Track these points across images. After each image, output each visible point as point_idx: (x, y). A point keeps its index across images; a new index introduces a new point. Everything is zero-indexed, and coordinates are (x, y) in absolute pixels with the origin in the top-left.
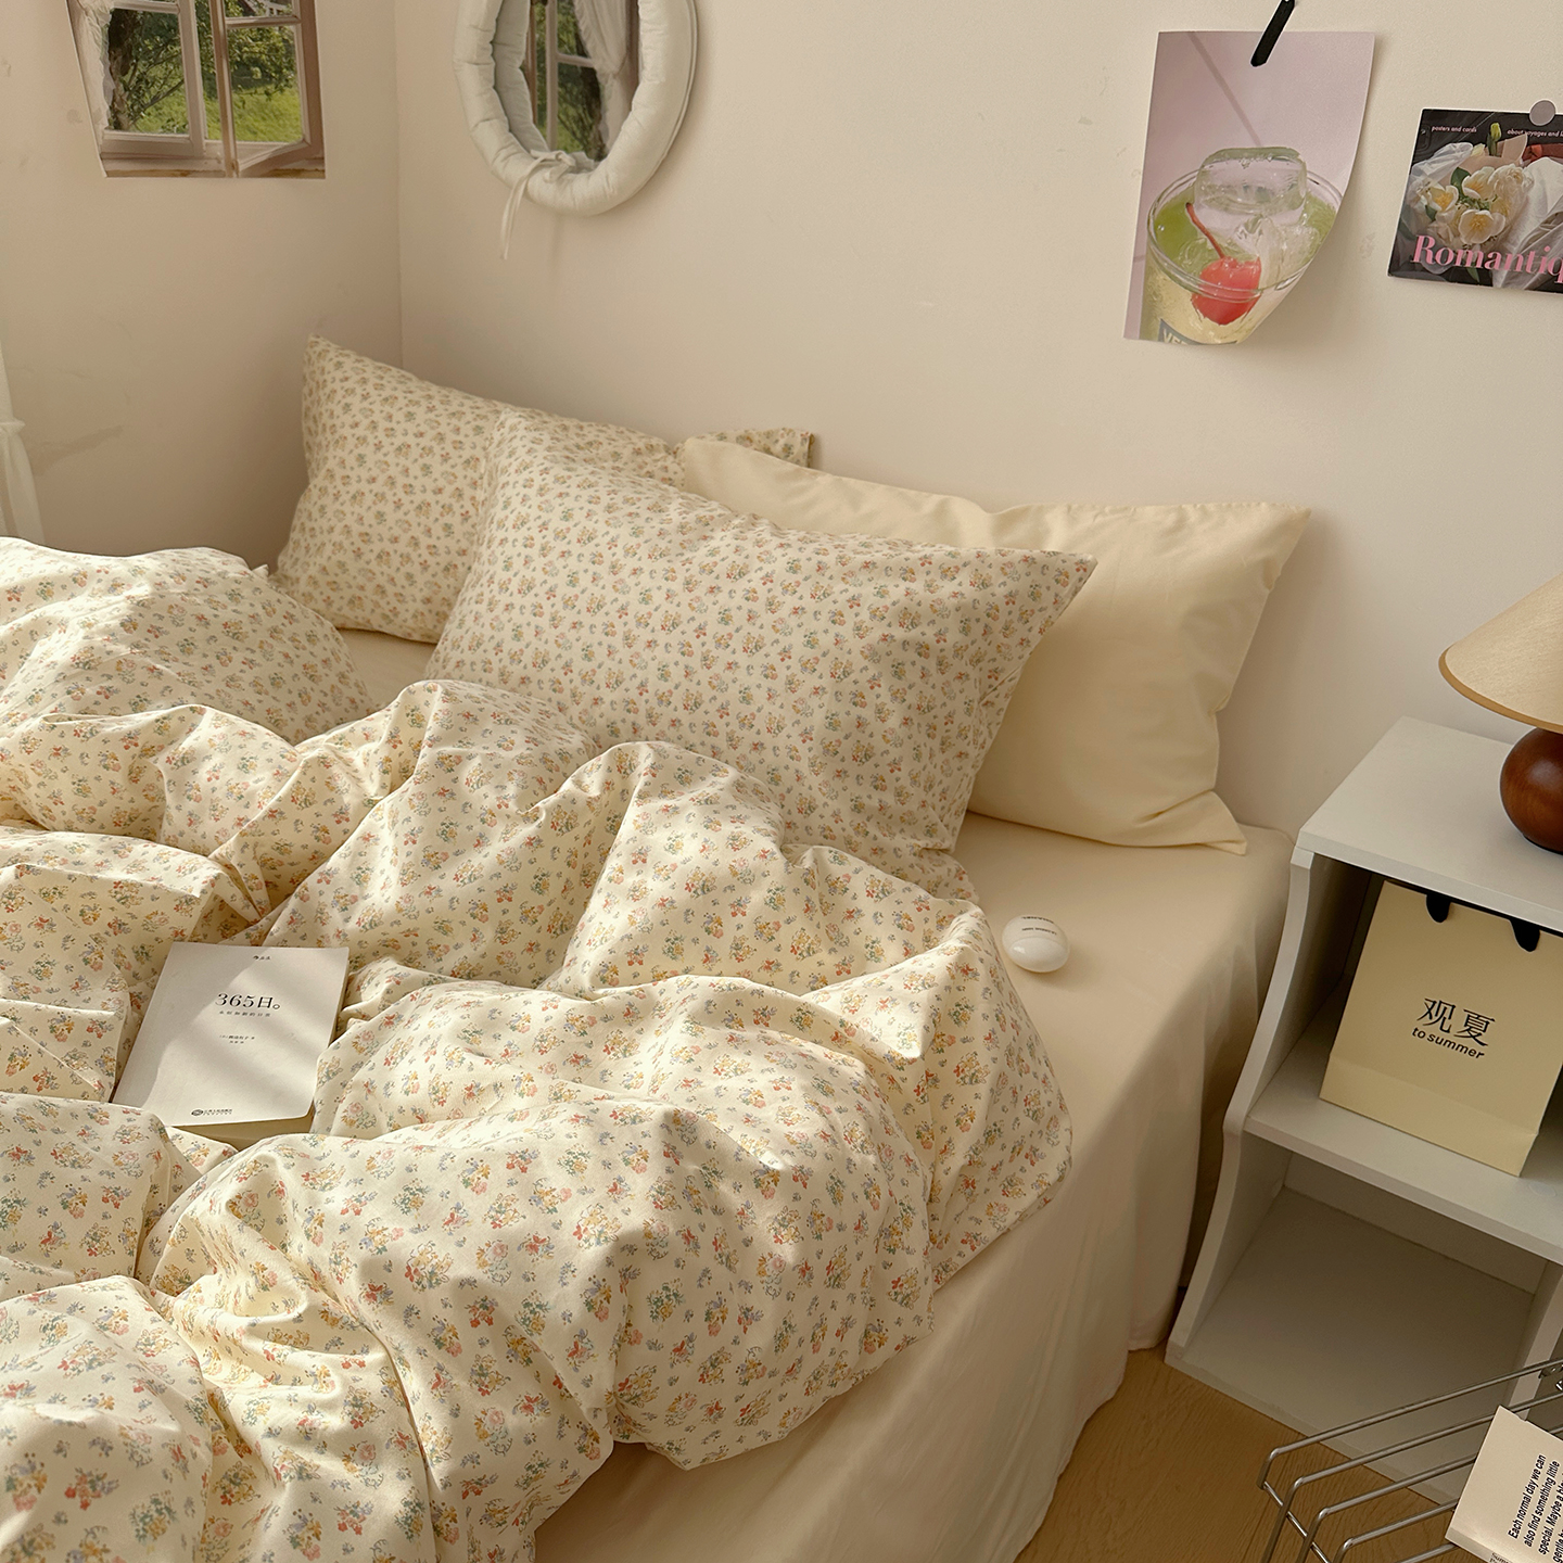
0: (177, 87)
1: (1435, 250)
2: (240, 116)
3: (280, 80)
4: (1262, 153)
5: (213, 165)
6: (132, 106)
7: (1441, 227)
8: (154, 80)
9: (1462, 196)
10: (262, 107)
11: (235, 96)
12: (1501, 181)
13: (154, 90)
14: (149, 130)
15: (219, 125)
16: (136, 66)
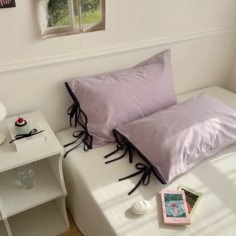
0: (67, 14)
2: (84, 18)
3: (96, 8)
5: (76, 31)
6: (55, 21)
8: (61, 14)
10: (90, 15)
11: (83, 14)
13: (61, 16)
14: (59, 26)
15: (78, 21)
16: (56, 11)
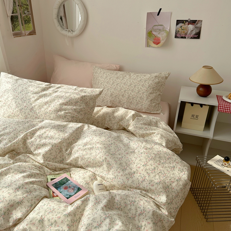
0: (19, 25)
1: (179, 35)
3: (29, 22)
4: (159, 25)
5: (23, 35)
6: (14, 28)
7: (180, 32)
8: (16, 24)
9: (182, 29)
10: (28, 26)
11: (25, 25)
12: (186, 27)
14: (16, 31)
15: (24, 29)
